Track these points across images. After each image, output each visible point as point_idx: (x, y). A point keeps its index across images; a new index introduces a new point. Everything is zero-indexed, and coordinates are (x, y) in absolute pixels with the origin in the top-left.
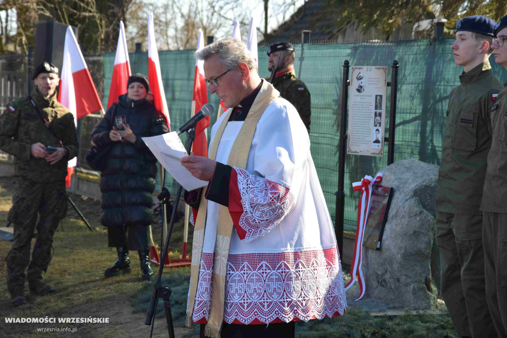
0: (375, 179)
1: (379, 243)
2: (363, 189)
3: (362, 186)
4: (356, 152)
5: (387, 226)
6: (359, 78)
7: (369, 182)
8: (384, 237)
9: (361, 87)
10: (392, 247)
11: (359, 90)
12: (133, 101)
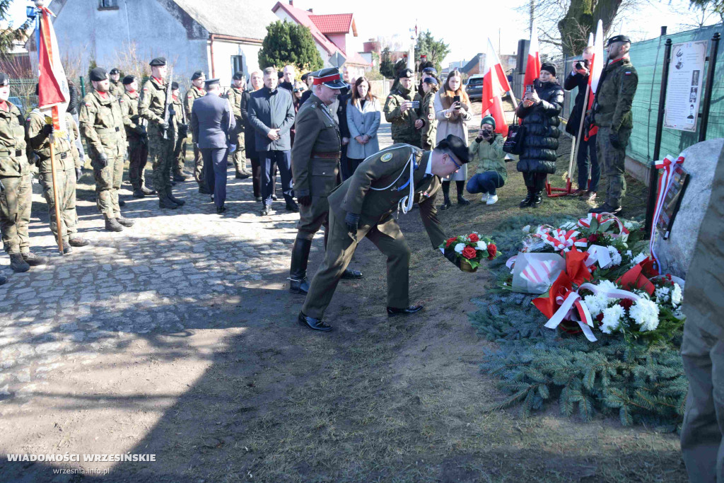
0: (677, 159)
1: (668, 232)
2: (665, 168)
3: (663, 165)
4: (671, 126)
5: (678, 217)
6: (679, 55)
7: (670, 163)
8: (673, 228)
9: (680, 63)
10: (679, 242)
11: (678, 67)
12: (541, 82)
